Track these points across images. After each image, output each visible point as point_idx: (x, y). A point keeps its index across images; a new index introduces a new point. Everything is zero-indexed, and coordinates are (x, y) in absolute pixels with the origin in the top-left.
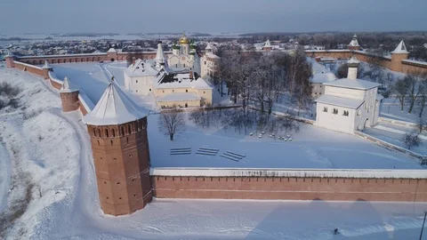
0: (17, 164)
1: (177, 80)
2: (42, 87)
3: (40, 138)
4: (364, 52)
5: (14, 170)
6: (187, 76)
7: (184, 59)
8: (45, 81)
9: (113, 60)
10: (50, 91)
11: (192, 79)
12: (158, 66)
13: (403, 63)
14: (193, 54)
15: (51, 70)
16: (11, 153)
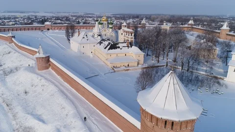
0: (14, 116)
1: (119, 47)
2: (10, 49)
3: (26, 93)
4: (200, 27)
5: (14, 122)
6: (125, 45)
7: (105, 31)
8: (10, 45)
9: (48, 29)
10: (19, 53)
11: (128, 47)
12: (96, 36)
13: (227, 35)
14: (112, 28)
15: (14, 37)
16: (5, 106)
